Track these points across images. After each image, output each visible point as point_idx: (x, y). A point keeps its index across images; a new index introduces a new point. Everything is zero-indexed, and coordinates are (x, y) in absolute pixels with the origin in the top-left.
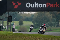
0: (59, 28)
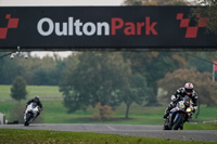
0: (156, 108)
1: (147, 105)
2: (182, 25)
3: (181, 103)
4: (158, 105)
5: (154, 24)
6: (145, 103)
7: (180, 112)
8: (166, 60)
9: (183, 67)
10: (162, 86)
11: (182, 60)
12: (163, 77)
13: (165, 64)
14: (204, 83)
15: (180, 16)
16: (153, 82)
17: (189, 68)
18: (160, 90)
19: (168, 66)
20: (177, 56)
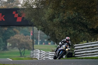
1: (3, 50)
2: (15, 17)
3: (64, 46)
4: (7, 50)
5: (3, 16)
6: (2, 49)
7: (63, 50)
8: (11, 31)
9: (18, 34)
10: (9, 42)
11: (17, 31)
12: (9, 38)
13: (10, 33)
14: (27, 40)
15: (14, 13)
16: (5, 40)
17: (20, 34)
18: (8, 44)
19: (12, 33)
20: (15, 29)
